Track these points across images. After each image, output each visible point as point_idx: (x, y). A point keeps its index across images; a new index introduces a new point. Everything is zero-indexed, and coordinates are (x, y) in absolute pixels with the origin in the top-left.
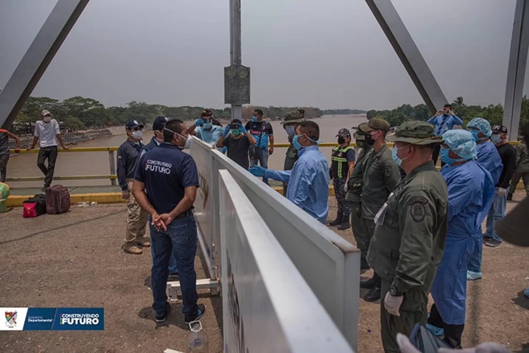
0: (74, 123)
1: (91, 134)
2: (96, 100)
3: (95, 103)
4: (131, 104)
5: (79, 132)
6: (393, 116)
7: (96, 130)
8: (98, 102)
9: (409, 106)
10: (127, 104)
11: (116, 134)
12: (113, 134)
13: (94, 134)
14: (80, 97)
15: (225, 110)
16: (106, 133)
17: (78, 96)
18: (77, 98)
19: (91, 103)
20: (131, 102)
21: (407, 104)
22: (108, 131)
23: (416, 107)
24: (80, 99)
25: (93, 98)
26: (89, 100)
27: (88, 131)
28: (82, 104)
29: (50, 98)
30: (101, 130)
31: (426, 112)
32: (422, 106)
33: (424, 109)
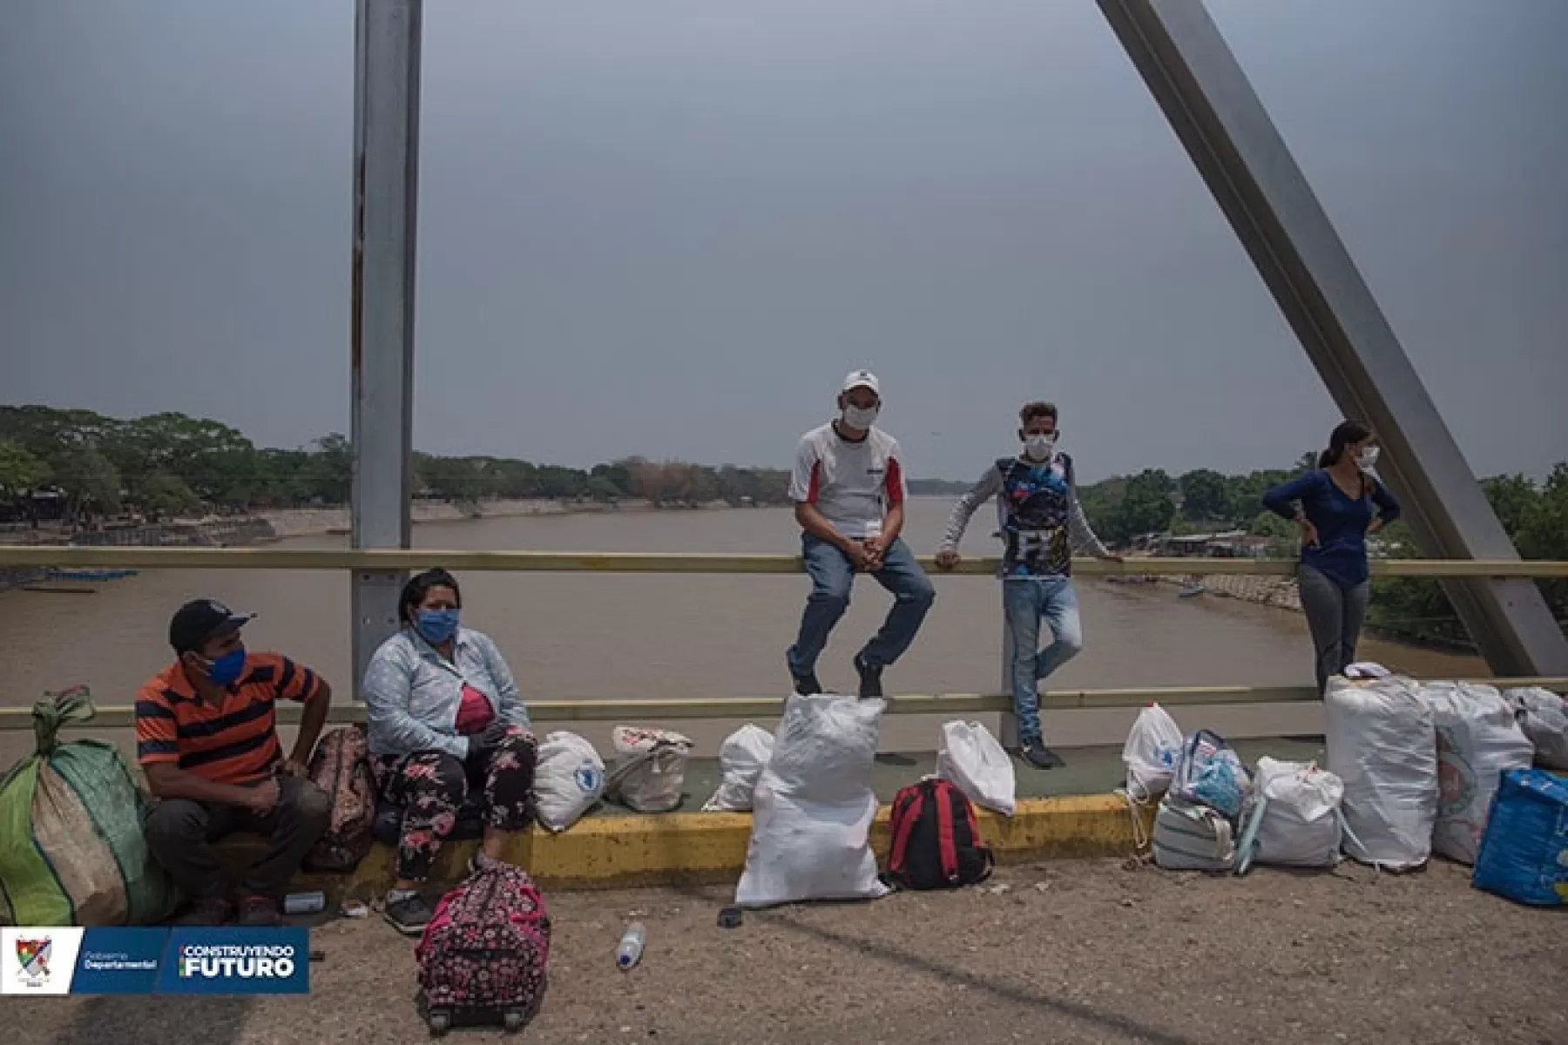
0: (170, 493)
1: (215, 532)
2: (231, 427)
3: (228, 434)
4: (327, 442)
5: (182, 522)
6: (1141, 502)
7: (227, 519)
8: (236, 432)
9: (1160, 473)
10: (314, 441)
11: (287, 532)
12: (278, 533)
13: (222, 530)
14: (179, 415)
15: (595, 470)
16: (258, 528)
17: (172, 411)
18: (168, 416)
19: (213, 434)
20: (327, 435)
21: (1155, 469)
22: (263, 522)
23: (1185, 478)
24: (179, 421)
25: (220, 421)
26: (209, 425)
27: (206, 520)
28: (186, 437)
29: (99, 413)
30: (242, 519)
31: (1214, 493)
32: (1203, 476)
33: (1209, 485)
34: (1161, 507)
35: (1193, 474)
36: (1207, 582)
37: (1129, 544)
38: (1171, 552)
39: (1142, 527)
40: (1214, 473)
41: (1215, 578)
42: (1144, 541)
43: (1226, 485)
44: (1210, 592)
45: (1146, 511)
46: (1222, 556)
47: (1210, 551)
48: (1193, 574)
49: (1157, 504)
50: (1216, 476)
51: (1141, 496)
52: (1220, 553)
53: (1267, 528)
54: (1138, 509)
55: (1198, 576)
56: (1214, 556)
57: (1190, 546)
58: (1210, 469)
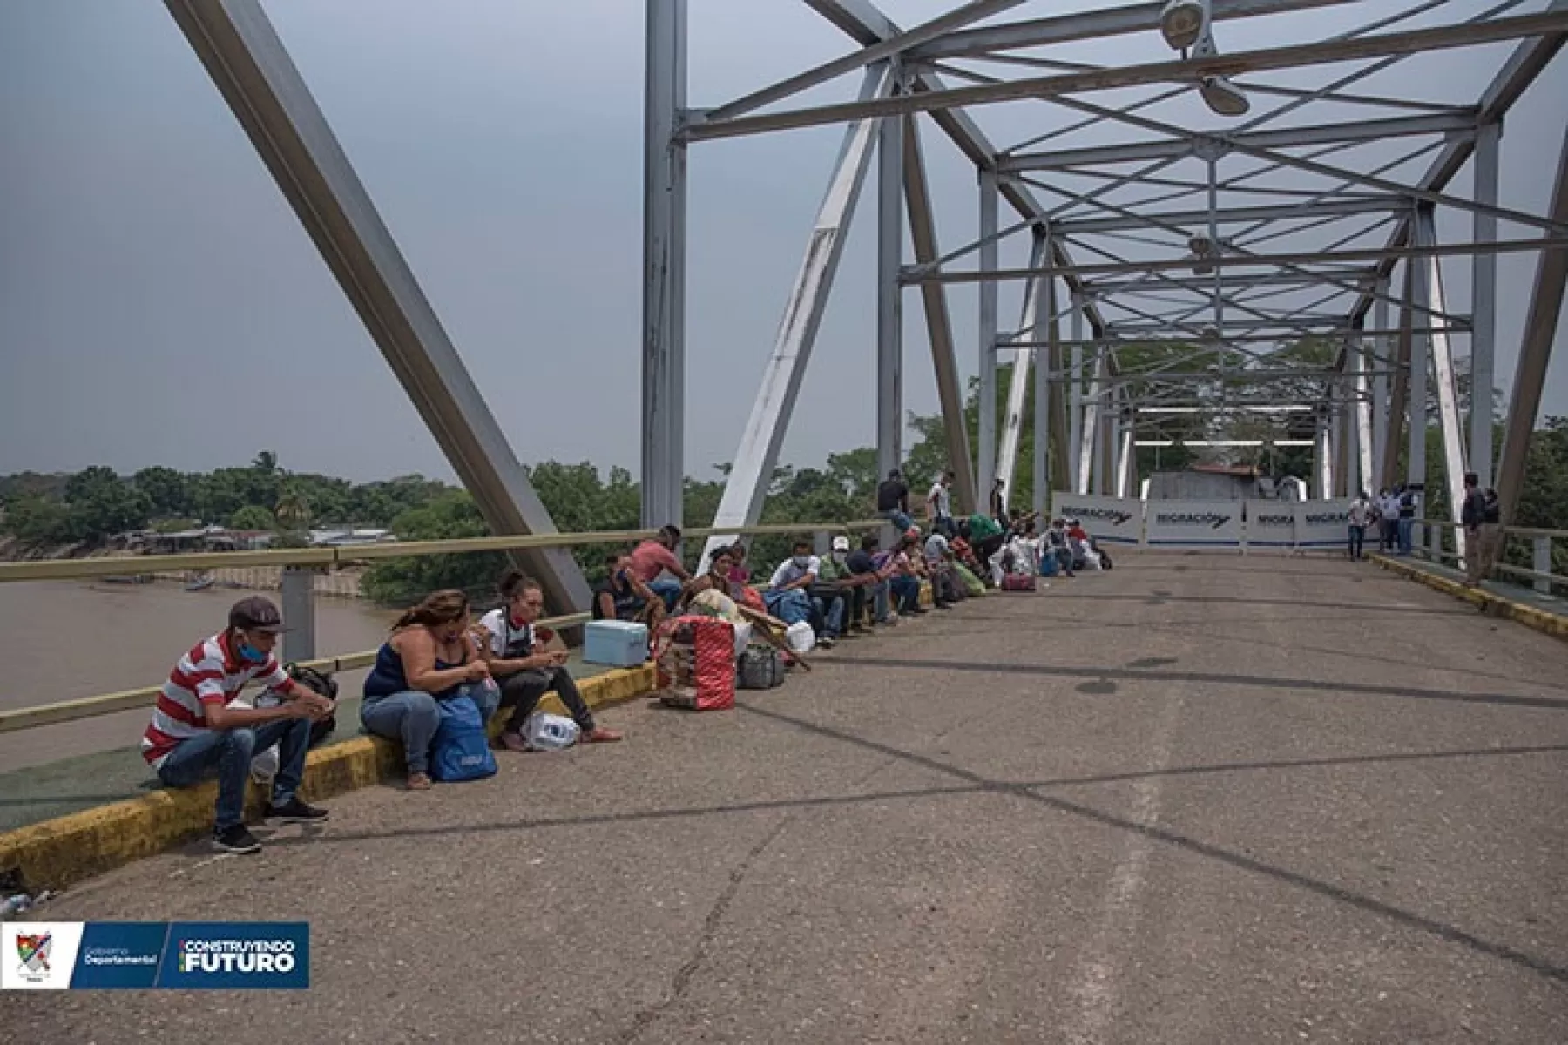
31: (171, 488)
32: (159, 472)
33: (164, 481)
34: (138, 505)
35: (148, 472)
36: (211, 576)
37: (103, 545)
38: (162, 549)
39: (117, 525)
40: (170, 470)
41: (220, 571)
42: (124, 540)
43: (185, 482)
44: (219, 584)
45: (122, 509)
46: (224, 550)
47: (211, 547)
48: (194, 570)
49: (134, 502)
50: (172, 473)
51: (114, 494)
52: (221, 547)
53: (247, 522)
54: (114, 508)
55: (203, 571)
56: (215, 550)
57: (177, 543)
58: (165, 467)
